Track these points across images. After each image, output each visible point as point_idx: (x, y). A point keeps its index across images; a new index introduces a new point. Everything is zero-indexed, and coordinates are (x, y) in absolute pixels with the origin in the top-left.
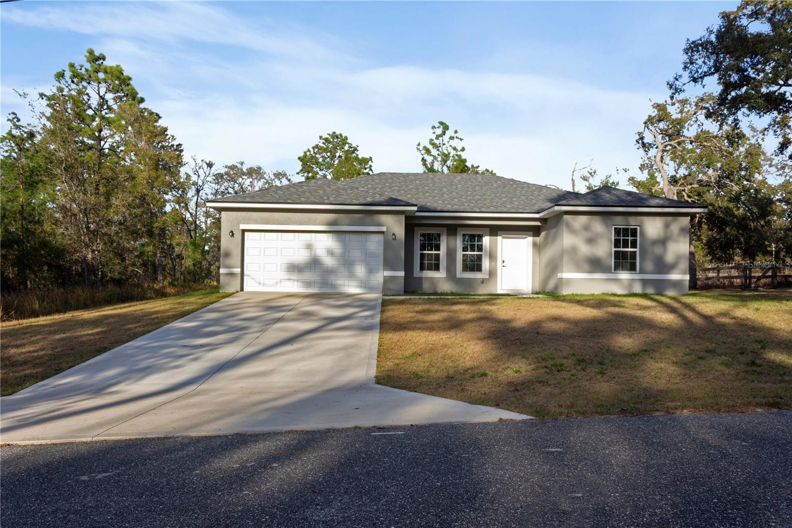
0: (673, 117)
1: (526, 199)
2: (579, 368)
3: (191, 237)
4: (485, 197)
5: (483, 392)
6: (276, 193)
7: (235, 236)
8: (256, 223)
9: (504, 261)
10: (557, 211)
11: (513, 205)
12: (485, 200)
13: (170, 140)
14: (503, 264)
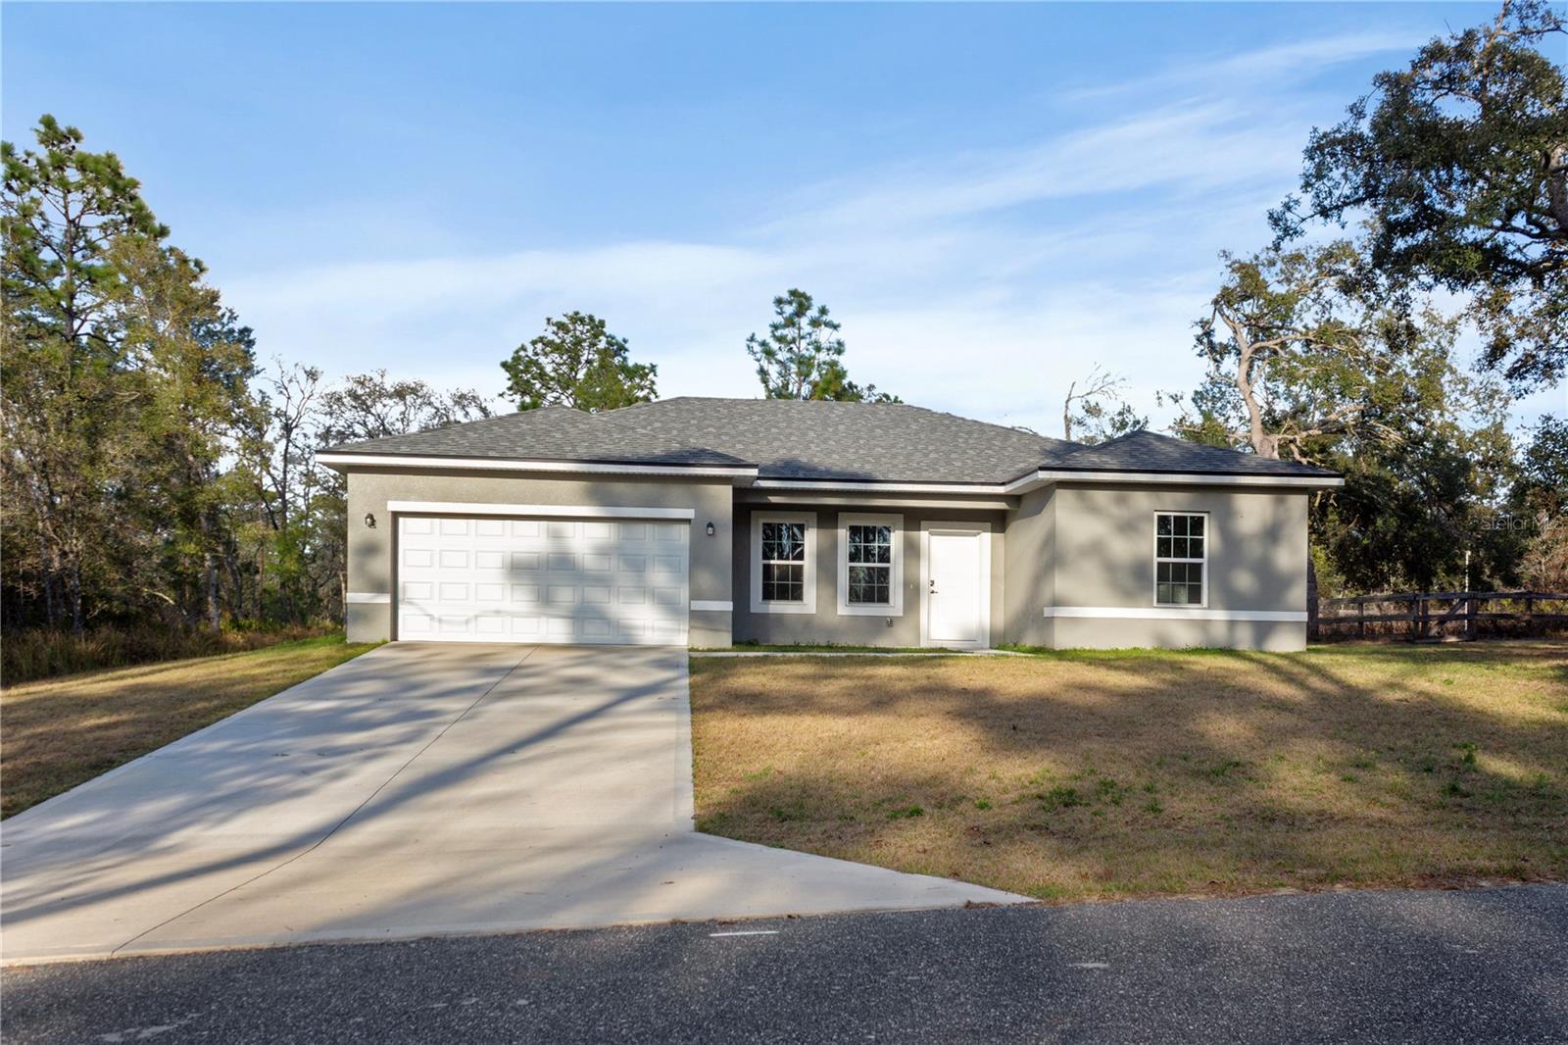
0: (1270, 290)
1: (978, 455)
2: (1108, 799)
3: (276, 527)
4: (894, 450)
5: (920, 848)
6: (463, 436)
7: (377, 524)
8: (423, 498)
9: (933, 582)
10: (1042, 480)
11: (951, 468)
12: (894, 456)
13: (225, 320)
14: (932, 588)
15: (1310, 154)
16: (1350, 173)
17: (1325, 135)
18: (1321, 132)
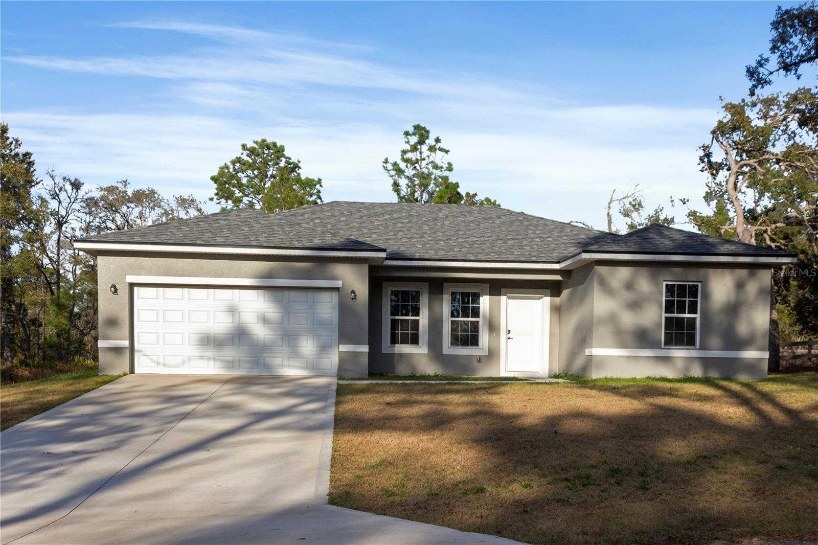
0: (753, 124)
1: (542, 242)
2: (612, 481)
3: (52, 293)
4: (483, 239)
5: (479, 515)
6: (179, 229)
7: (119, 292)
8: (151, 273)
9: (509, 332)
10: (585, 260)
11: (523, 251)
12: (483, 243)
13: (13, 147)
14: (509, 335)
15: (775, 25)
16: (805, 38)
17: (787, 12)
18: (784, 9)
